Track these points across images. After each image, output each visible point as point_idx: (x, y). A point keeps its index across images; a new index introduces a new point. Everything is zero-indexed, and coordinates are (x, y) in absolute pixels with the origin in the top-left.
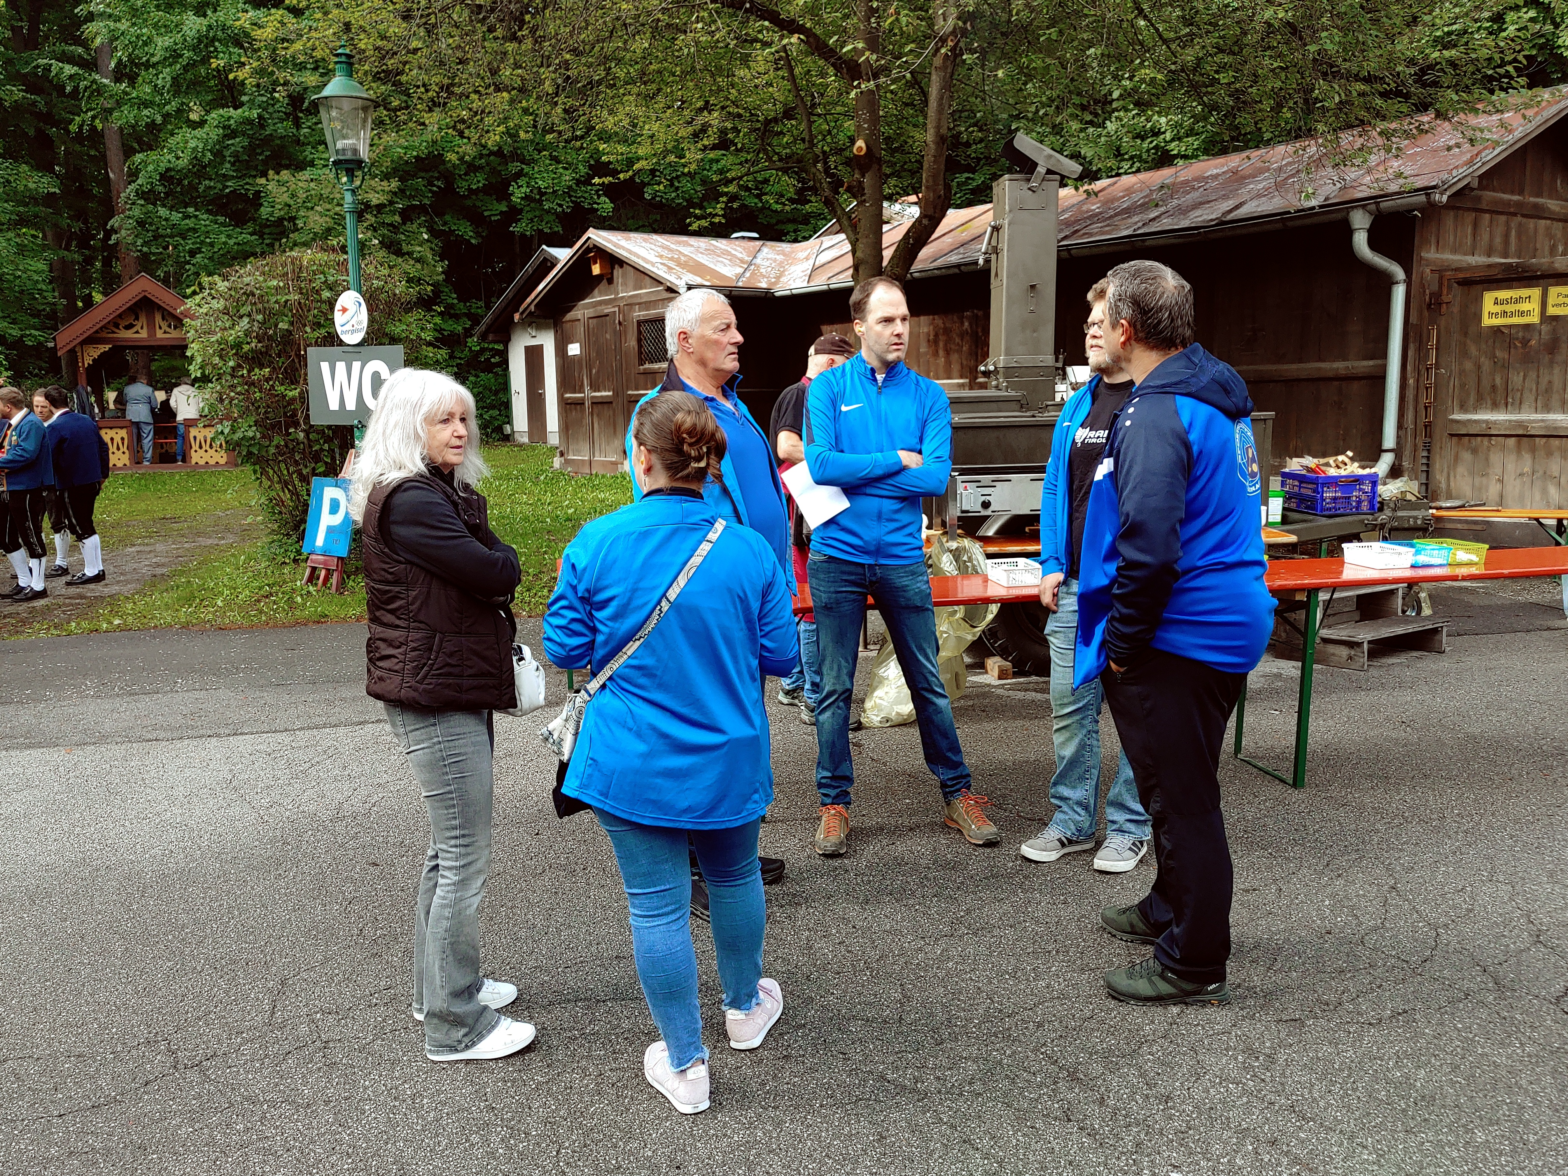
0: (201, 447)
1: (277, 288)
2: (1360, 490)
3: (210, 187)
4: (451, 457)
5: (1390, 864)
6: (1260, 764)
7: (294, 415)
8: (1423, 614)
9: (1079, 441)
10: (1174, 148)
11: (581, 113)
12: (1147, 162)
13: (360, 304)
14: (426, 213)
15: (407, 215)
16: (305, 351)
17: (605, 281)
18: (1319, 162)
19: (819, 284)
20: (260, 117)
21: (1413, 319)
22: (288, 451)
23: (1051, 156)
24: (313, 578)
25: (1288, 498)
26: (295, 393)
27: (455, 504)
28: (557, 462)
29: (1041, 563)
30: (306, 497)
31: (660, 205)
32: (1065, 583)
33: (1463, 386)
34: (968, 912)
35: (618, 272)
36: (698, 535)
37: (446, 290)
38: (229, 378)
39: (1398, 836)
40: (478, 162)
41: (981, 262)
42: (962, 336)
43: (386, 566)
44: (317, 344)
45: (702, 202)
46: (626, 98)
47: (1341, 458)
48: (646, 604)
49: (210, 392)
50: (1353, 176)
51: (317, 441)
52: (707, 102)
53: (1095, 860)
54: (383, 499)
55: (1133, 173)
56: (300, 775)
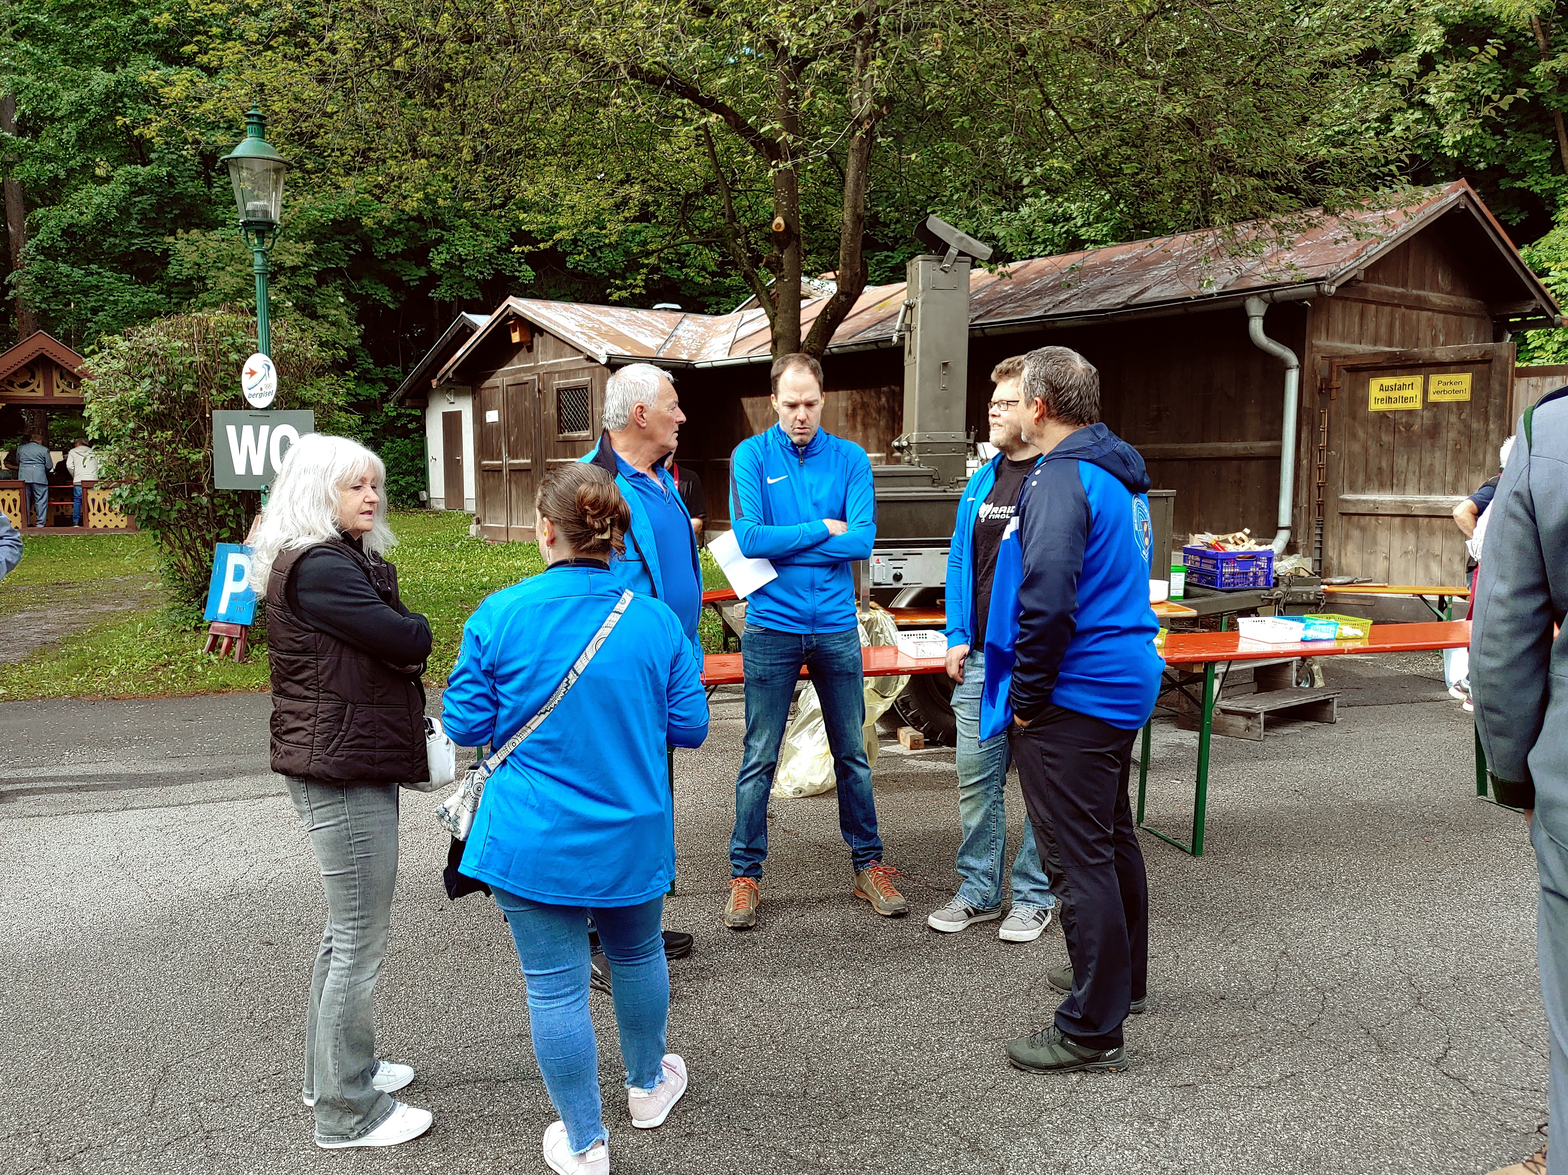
0: (99, 510)
1: (182, 349)
2: (1257, 566)
3: (115, 244)
4: (363, 522)
5: (1281, 930)
6: (1161, 833)
7: (198, 478)
8: (1316, 686)
9: (983, 516)
10: (1085, 233)
11: (500, 181)
12: (1058, 246)
13: (269, 367)
14: (343, 276)
15: (322, 278)
16: (211, 414)
17: (525, 349)
18: (1217, 252)
19: (740, 356)
20: (169, 174)
21: (1306, 403)
22: (191, 516)
23: (962, 238)
24: (214, 646)
25: (1190, 572)
26: (199, 457)
27: (366, 571)
28: (473, 529)
29: (947, 635)
30: (209, 564)
31: (582, 275)
32: (970, 655)
33: (1351, 468)
34: (875, 983)
35: (538, 340)
36: (606, 606)
37: (362, 354)
38: (128, 440)
39: (1289, 902)
40: (396, 227)
41: (895, 339)
42: (879, 411)
43: (293, 635)
44: (223, 407)
45: (624, 273)
46: (546, 169)
47: (1239, 535)
48: (552, 677)
49: (108, 454)
50: (1248, 266)
51: (222, 505)
52: (628, 175)
53: (1001, 930)
54: (290, 566)
55: (1046, 256)
56: (193, 852)
